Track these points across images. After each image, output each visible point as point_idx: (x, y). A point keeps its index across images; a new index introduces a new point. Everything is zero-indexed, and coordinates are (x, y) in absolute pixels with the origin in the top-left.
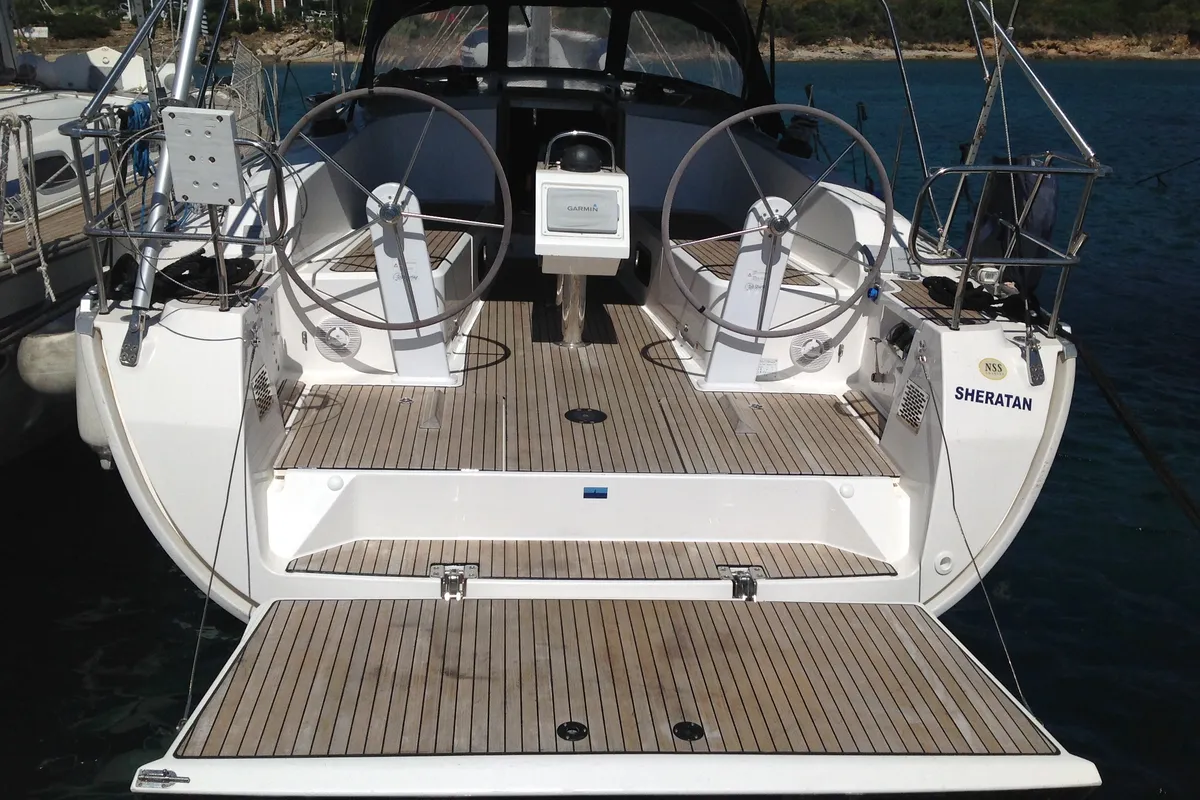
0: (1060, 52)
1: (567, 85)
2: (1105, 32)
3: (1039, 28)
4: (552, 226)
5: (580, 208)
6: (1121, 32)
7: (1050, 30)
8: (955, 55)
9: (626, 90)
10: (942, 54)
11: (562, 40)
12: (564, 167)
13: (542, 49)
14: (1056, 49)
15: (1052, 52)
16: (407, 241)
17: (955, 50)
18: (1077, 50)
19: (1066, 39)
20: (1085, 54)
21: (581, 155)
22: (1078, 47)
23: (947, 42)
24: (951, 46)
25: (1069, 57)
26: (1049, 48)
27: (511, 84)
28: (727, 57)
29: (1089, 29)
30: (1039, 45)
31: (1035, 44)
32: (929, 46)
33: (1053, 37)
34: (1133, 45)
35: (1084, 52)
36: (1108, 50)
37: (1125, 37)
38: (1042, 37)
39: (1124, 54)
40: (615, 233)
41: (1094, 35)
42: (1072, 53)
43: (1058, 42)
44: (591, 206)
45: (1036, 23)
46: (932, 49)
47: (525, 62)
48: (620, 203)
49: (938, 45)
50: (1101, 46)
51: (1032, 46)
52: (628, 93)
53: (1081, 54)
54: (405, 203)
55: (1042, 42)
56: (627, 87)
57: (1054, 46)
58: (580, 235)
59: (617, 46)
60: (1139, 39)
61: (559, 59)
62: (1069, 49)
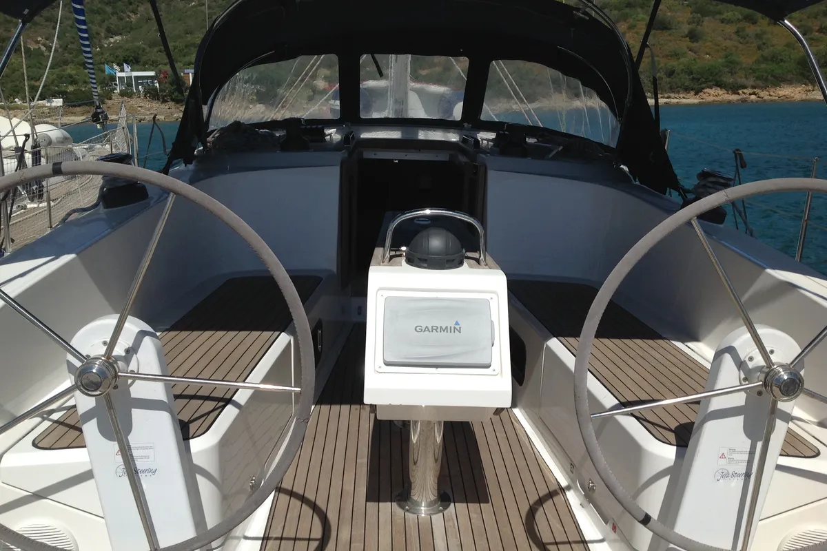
0: (758, 97)
1: (422, 135)
2: (790, 82)
3: (743, 81)
4: (389, 359)
5: (435, 329)
6: (800, 82)
7: (751, 82)
8: (684, 101)
9: (483, 140)
10: (675, 101)
11: (420, 93)
12: (410, 261)
13: (402, 102)
14: (756, 95)
15: (753, 97)
16: (136, 413)
17: (684, 98)
18: (771, 95)
19: (762, 88)
20: (777, 98)
21: (436, 242)
22: (772, 93)
23: (678, 92)
24: (682, 96)
25: (765, 101)
26: (750, 94)
27: (365, 135)
28: (596, 103)
29: (778, 81)
30: (743, 93)
31: (740, 92)
32: (666, 96)
33: (753, 87)
34: (810, 91)
35: (775, 96)
36: (792, 95)
37: (804, 86)
38: (745, 87)
39: (804, 97)
40: (488, 366)
41: (782, 85)
42: (767, 98)
43: (757, 91)
44: (451, 324)
45: (741, 78)
46: (668, 98)
47: (387, 113)
48: (494, 318)
49: (672, 95)
50: (787, 93)
51: (738, 94)
52: (485, 142)
53: (774, 98)
54: (131, 351)
55: (745, 91)
56: (486, 137)
57: (754, 94)
58: (433, 370)
59: (474, 95)
60: (814, 86)
61: (417, 110)
62: (764, 94)
